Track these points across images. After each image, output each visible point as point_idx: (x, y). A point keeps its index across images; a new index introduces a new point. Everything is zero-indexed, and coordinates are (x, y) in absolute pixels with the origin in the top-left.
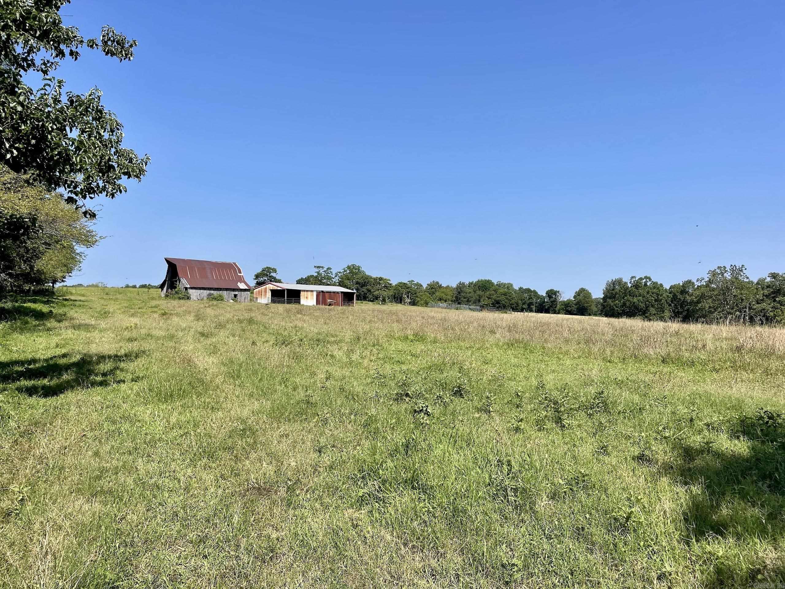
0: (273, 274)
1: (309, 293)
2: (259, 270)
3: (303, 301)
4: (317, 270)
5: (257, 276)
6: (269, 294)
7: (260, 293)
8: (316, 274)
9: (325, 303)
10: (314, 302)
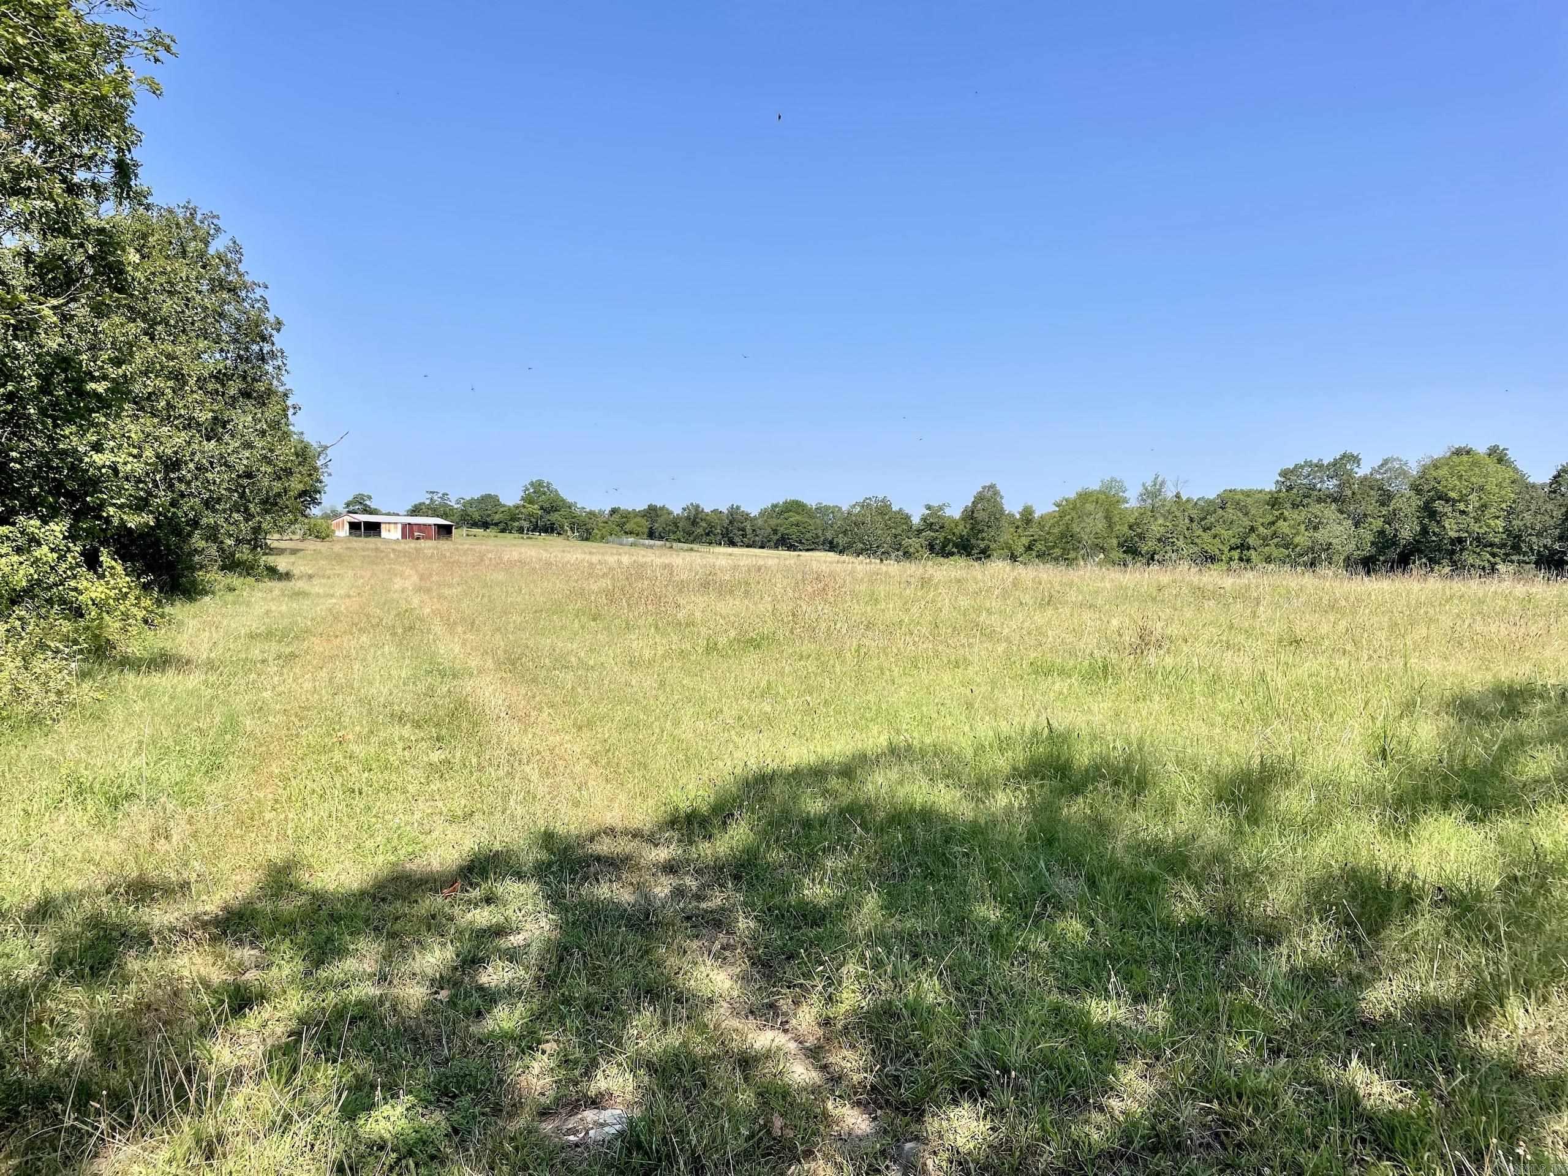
0: (368, 503)
1: (392, 526)
2: (350, 498)
3: (384, 534)
4: (429, 496)
5: (348, 505)
6: (347, 527)
7: (338, 525)
8: (428, 502)
9: (412, 536)
10: (399, 535)
